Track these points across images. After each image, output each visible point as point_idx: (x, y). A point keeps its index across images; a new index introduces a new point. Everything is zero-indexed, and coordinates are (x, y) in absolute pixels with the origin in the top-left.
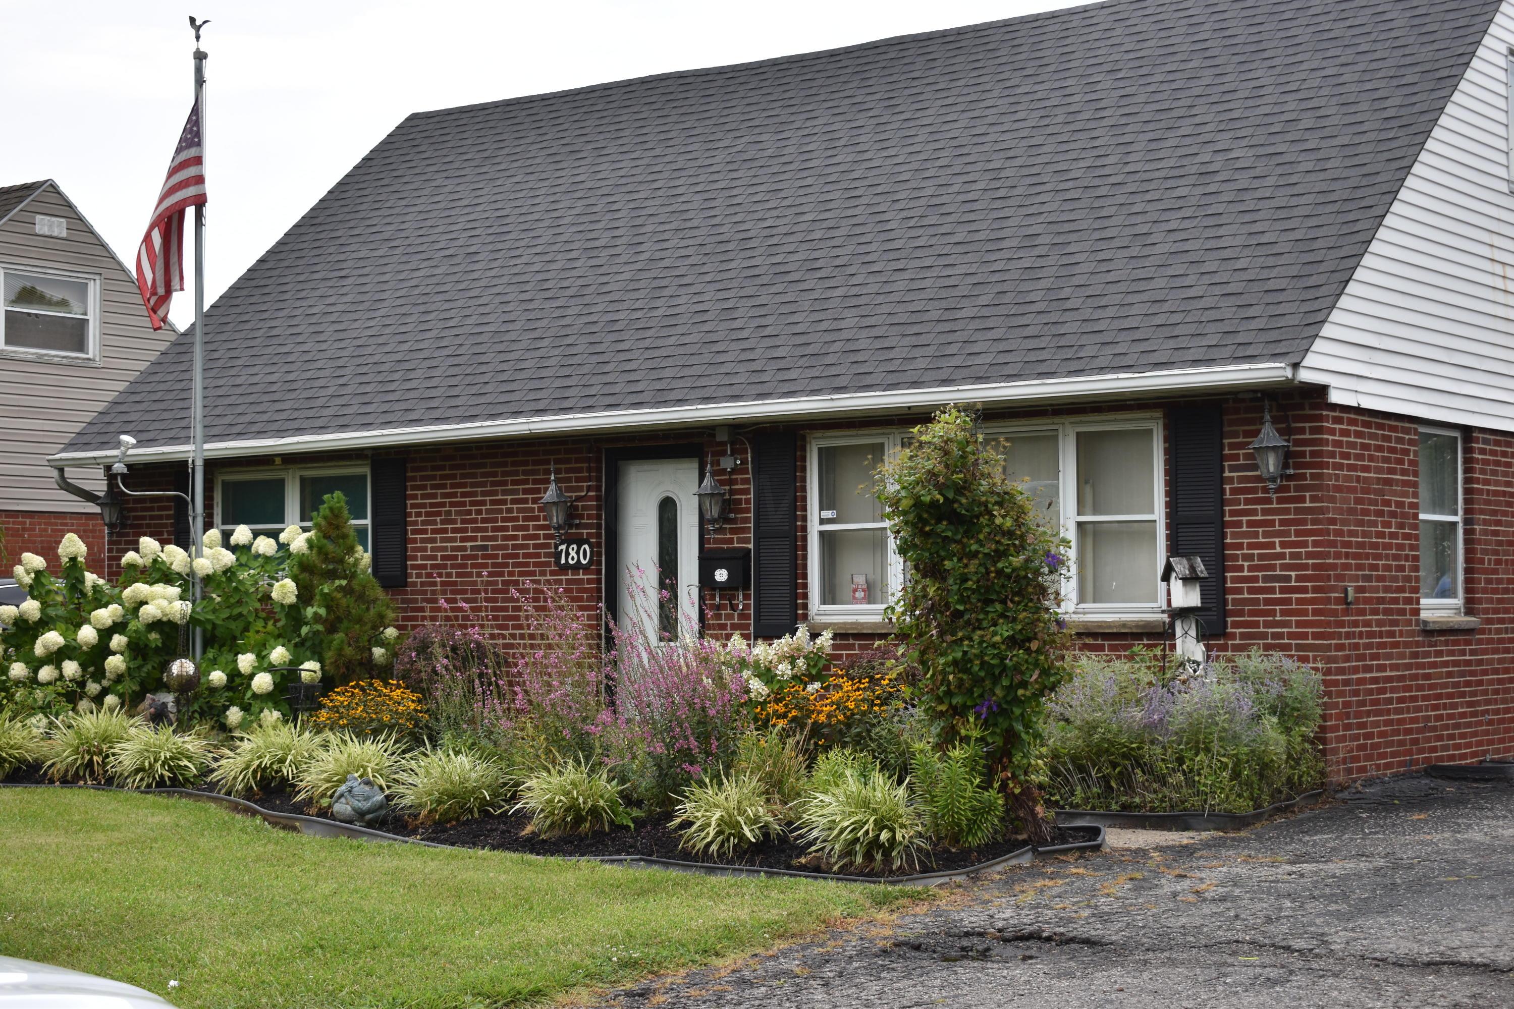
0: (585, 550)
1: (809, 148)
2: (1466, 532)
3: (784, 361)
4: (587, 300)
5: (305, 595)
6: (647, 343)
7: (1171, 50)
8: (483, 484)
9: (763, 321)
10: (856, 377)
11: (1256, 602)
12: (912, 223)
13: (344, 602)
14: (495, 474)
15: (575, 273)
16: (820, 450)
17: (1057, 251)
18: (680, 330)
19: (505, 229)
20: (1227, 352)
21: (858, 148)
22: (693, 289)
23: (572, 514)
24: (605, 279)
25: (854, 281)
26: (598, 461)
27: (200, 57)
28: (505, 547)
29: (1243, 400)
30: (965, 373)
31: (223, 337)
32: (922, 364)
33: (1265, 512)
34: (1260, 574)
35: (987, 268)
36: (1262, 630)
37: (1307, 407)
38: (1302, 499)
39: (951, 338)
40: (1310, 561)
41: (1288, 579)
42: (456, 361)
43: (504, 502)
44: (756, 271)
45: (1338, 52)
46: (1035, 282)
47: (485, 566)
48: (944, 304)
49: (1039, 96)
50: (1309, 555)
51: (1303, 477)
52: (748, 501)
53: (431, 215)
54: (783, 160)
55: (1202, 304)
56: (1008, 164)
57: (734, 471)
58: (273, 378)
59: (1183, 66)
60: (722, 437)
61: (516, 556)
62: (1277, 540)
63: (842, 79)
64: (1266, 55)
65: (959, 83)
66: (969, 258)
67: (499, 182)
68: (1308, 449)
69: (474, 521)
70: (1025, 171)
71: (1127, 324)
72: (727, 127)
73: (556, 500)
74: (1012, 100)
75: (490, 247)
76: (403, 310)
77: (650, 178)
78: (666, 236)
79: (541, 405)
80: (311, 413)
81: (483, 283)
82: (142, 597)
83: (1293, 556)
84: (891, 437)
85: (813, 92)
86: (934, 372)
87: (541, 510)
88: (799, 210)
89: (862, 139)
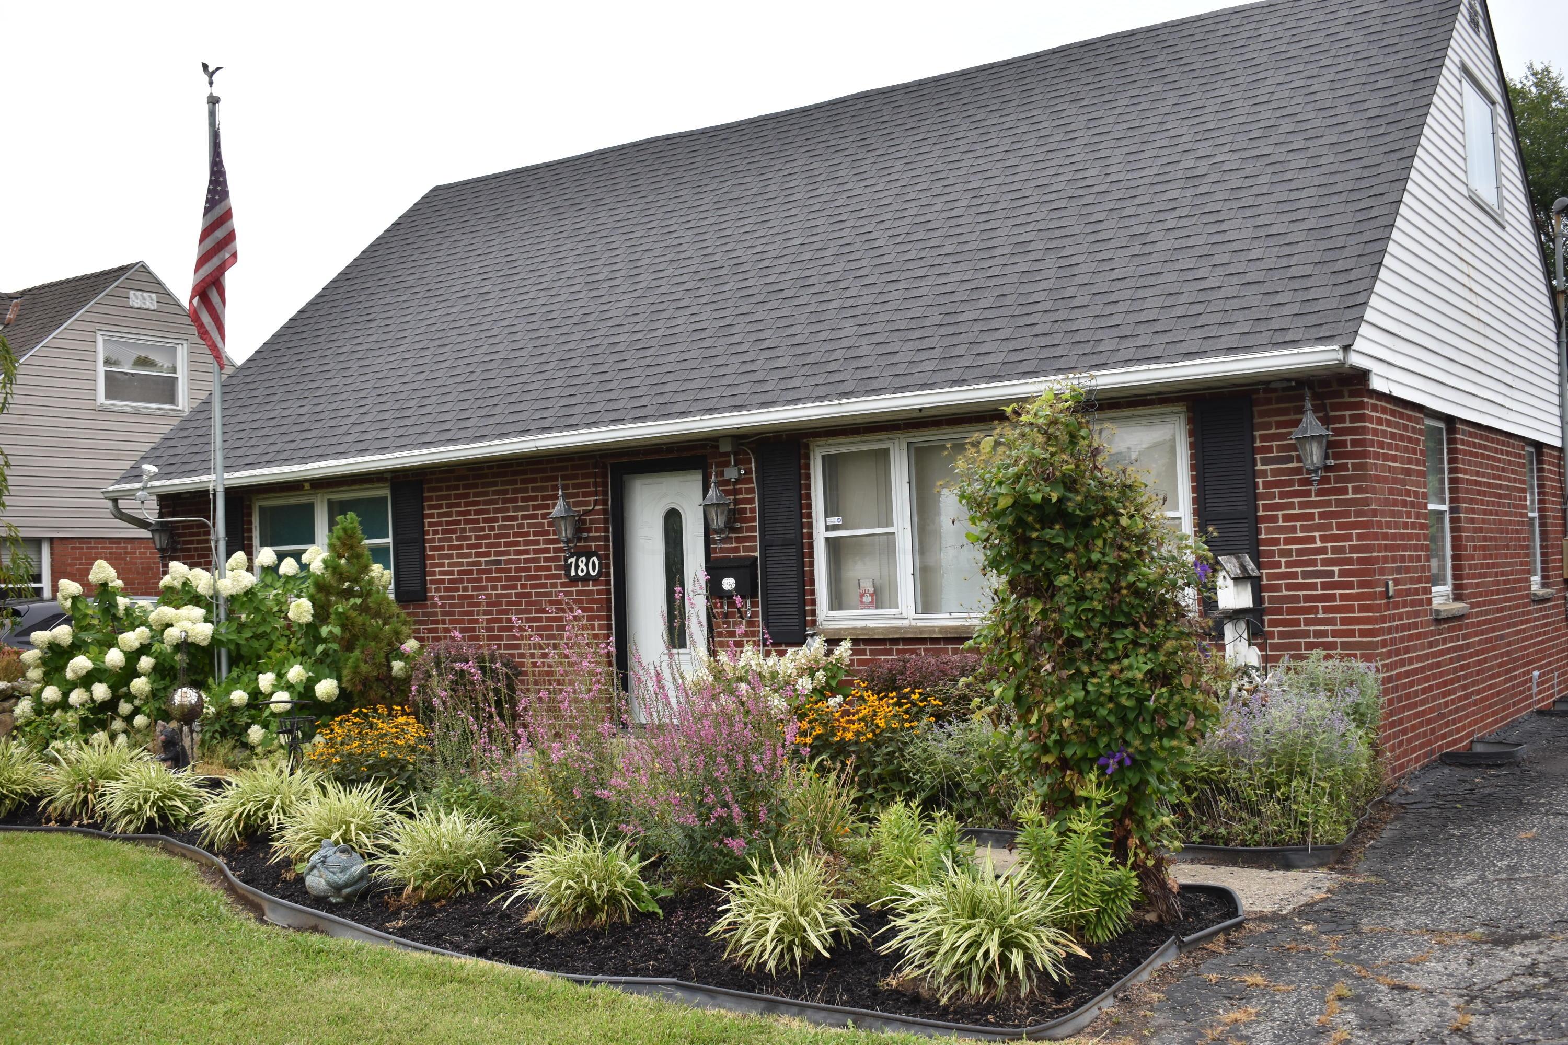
0: (594, 563)
1: (791, 185)
2: (1452, 520)
3: (785, 371)
4: (589, 326)
5: (321, 613)
6: (647, 361)
7: (1130, 79)
8: (494, 502)
9: (761, 335)
10: (862, 382)
11: (1296, 599)
12: (899, 240)
13: (360, 620)
14: (505, 492)
15: (578, 304)
16: (823, 457)
17: (1052, 254)
18: (679, 348)
19: (514, 271)
20: (1264, 338)
21: (838, 181)
22: (690, 311)
23: (580, 527)
24: (605, 307)
25: (848, 293)
26: (605, 476)
27: (213, 101)
28: (517, 561)
29: (1275, 390)
30: (977, 372)
31: (263, 377)
32: (931, 366)
33: (1302, 505)
34: (1299, 570)
35: (981, 275)
36: (1303, 628)
37: (1346, 394)
38: (1344, 491)
39: (956, 340)
40: (1355, 556)
41: (1331, 574)
42: (468, 387)
43: (515, 518)
44: (750, 292)
45: (1301, 67)
46: (1035, 284)
47: (499, 579)
48: (944, 309)
49: (1007, 125)
50: (1353, 549)
51: (1344, 467)
52: (753, 510)
53: (450, 264)
54: (767, 196)
55: (1222, 294)
56: (987, 183)
57: (738, 481)
58: (302, 411)
59: (1144, 91)
60: (725, 448)
61: (529, 569)
62: (1317, 534)
63: (815, 128)
64: (1226, 76)
65: (927, 122)
66: (960, 267)
67: (508, 234)
68: (1349, 438)
69: (487, 537)
70: (1005, 188)
71: (1143, 317)
72: (712, 174)
73: (564, 514)
74: (981, 131)
75: (501, 287)
76: (421, 345)
77: (644, 220)
78: (661, 267)
79: (547, 424)
80: (334, 440)
81: (493, 318)
82: (167, 620)
83: (1335, 550)
84: (896, 442)
85: (789, 140)
86: (943, 373)
87: (550, 524)
88: (787, 236)
89: (840, 174)
